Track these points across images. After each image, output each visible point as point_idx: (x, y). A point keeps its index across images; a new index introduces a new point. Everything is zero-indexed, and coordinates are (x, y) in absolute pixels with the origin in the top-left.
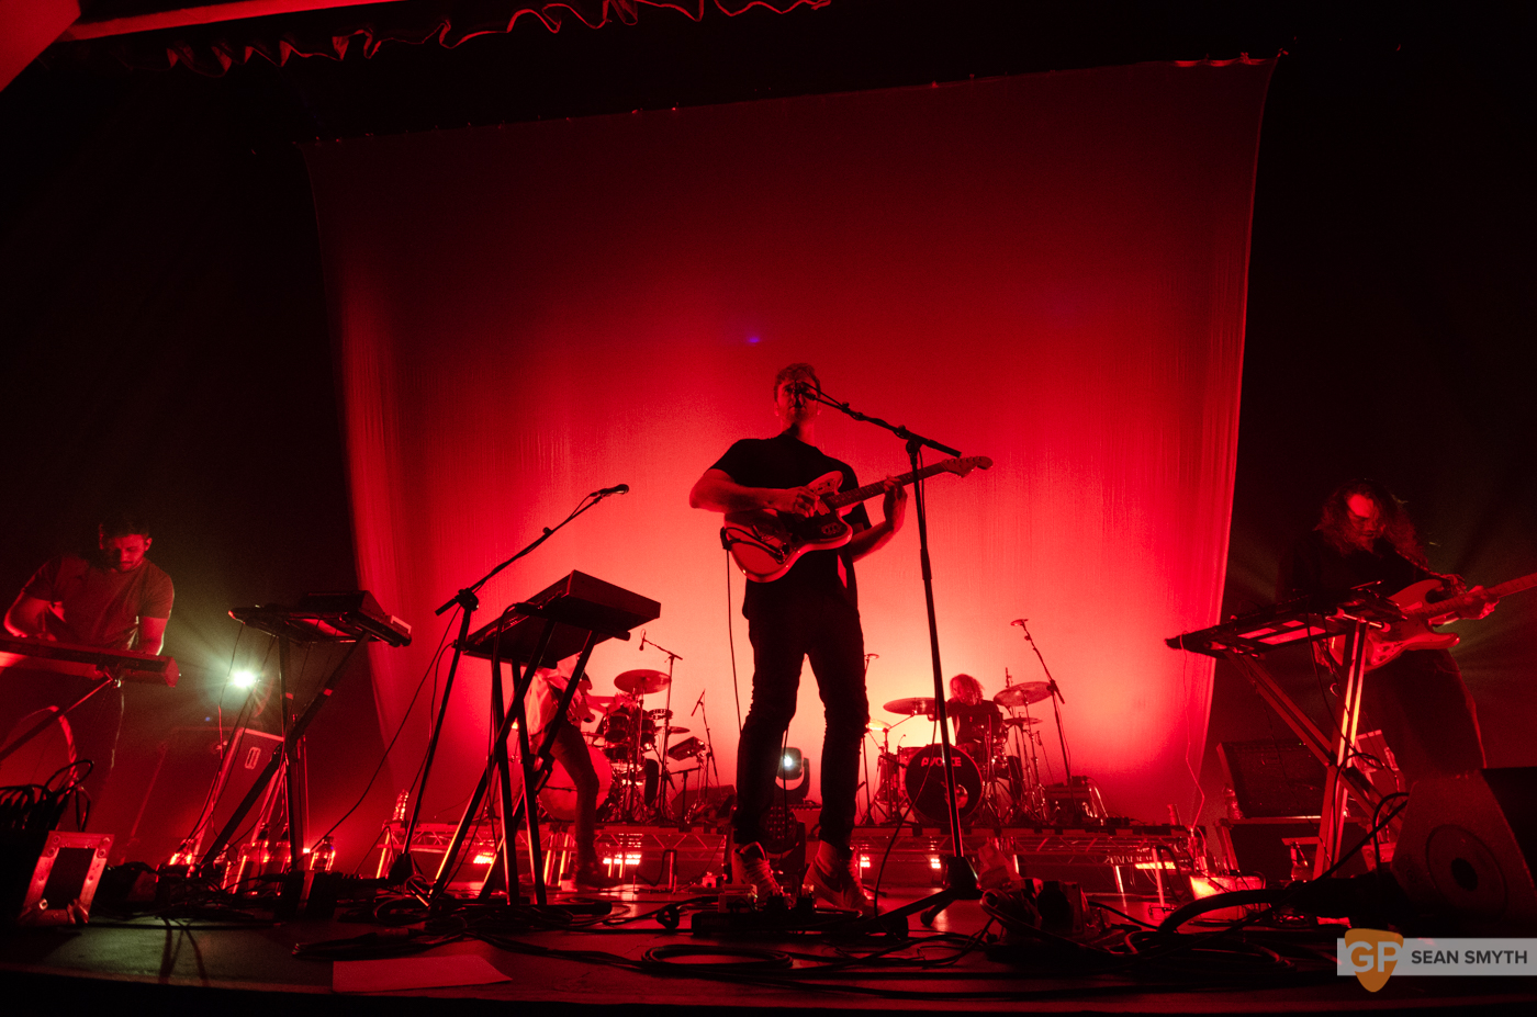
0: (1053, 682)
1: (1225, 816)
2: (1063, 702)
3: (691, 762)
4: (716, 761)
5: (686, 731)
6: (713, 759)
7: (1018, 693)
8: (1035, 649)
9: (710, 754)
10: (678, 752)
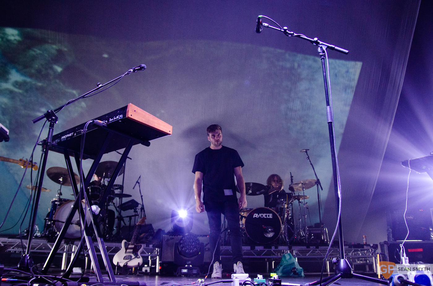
0: (318, 180)
1: (387, 240)
2: (322, 189)
3: (131, 212)
4: (146, 212)
5: (130, 196)
6: (144, 211)
7: (300, 185)
8: (311, 164)
9: (143, 209)
10: (124, 207)
